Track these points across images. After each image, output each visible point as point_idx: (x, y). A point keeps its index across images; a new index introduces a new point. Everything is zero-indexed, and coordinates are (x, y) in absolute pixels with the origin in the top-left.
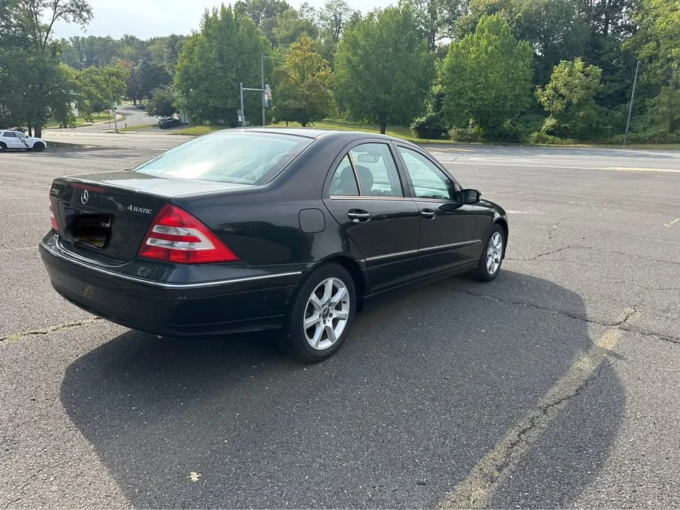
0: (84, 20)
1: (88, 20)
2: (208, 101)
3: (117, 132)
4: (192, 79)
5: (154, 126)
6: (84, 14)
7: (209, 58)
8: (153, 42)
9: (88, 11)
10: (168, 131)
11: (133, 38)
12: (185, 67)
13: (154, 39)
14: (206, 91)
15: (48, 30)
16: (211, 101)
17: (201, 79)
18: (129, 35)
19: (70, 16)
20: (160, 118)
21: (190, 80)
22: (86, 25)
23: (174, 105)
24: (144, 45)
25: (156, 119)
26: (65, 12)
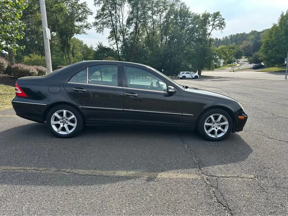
0: (222, 28)
1: (224, 28)
2: (276, 55)
3: (233, 71)
4: (270, 46)
5: (251, 68)
6: (223, 26)
7: (279, 35)
8: (263, 32)
9: (224, 25)
10: (256, 70)
11: (255, 31)
12: (267, 41)
13: (265, 30)
14: (276, 51)
15: (209, 34)
16: (278, 55)
17: (274, 45)
18: (254, 30)
19: (218, 28)
20: (254, 64)
21: (268, 46)
22: (223, 30)
23: (259, 58)
24: (259, 33)
25: (252, 65)
26: (216, 26)
